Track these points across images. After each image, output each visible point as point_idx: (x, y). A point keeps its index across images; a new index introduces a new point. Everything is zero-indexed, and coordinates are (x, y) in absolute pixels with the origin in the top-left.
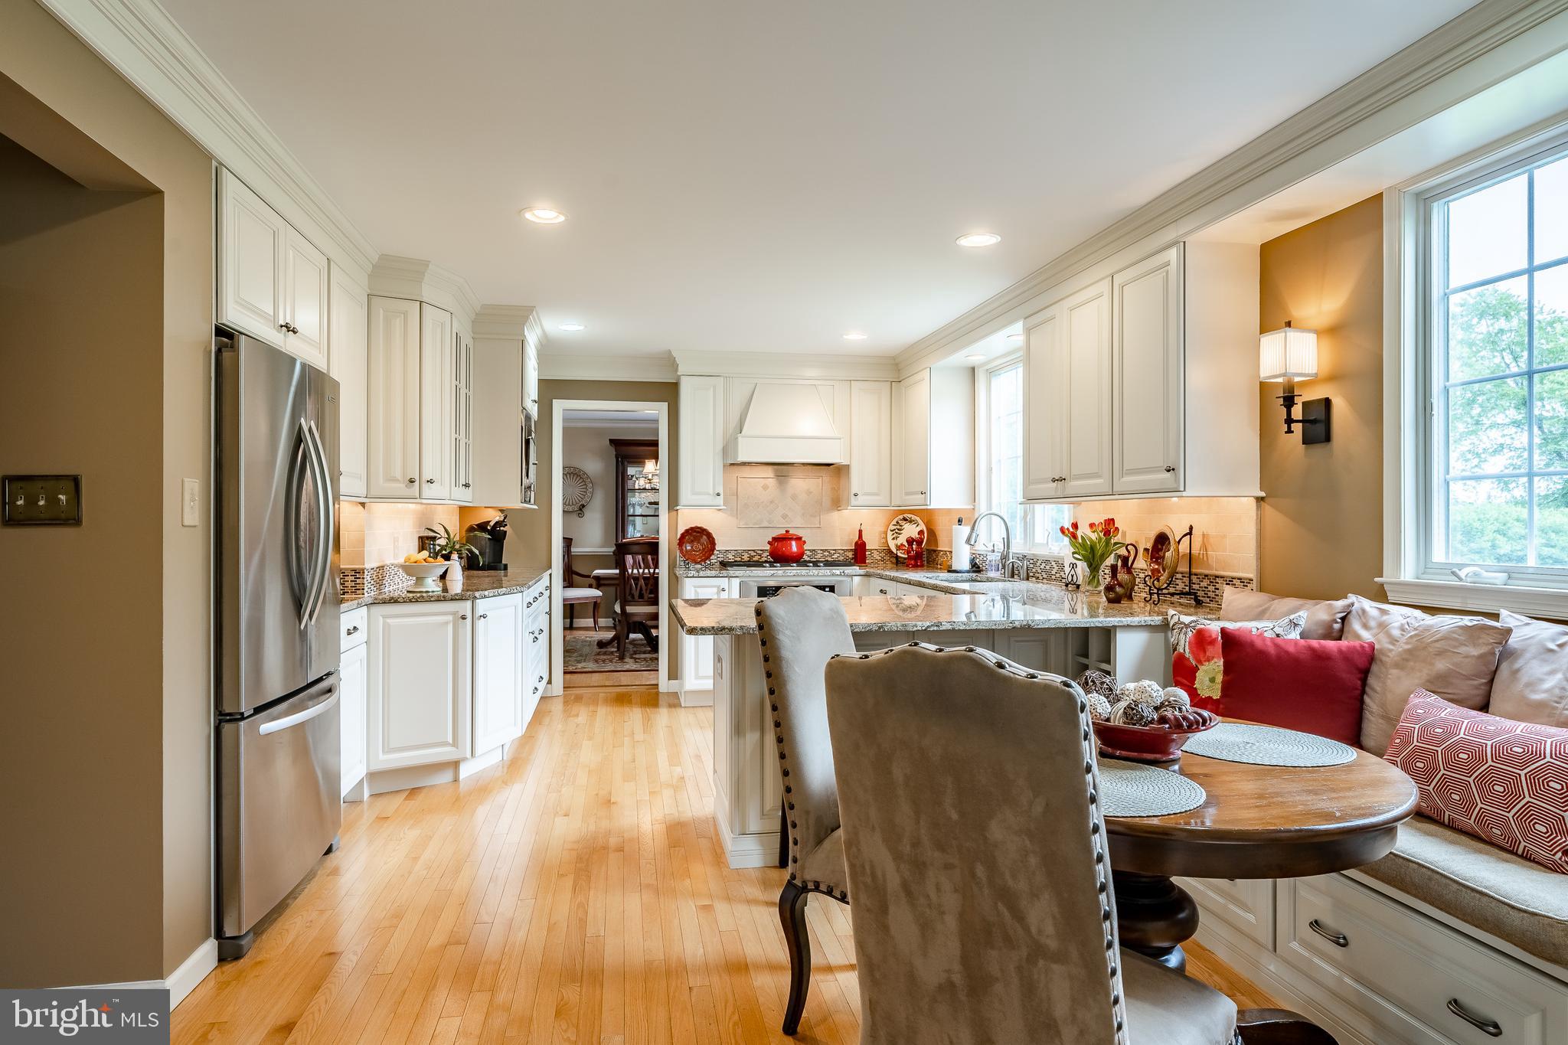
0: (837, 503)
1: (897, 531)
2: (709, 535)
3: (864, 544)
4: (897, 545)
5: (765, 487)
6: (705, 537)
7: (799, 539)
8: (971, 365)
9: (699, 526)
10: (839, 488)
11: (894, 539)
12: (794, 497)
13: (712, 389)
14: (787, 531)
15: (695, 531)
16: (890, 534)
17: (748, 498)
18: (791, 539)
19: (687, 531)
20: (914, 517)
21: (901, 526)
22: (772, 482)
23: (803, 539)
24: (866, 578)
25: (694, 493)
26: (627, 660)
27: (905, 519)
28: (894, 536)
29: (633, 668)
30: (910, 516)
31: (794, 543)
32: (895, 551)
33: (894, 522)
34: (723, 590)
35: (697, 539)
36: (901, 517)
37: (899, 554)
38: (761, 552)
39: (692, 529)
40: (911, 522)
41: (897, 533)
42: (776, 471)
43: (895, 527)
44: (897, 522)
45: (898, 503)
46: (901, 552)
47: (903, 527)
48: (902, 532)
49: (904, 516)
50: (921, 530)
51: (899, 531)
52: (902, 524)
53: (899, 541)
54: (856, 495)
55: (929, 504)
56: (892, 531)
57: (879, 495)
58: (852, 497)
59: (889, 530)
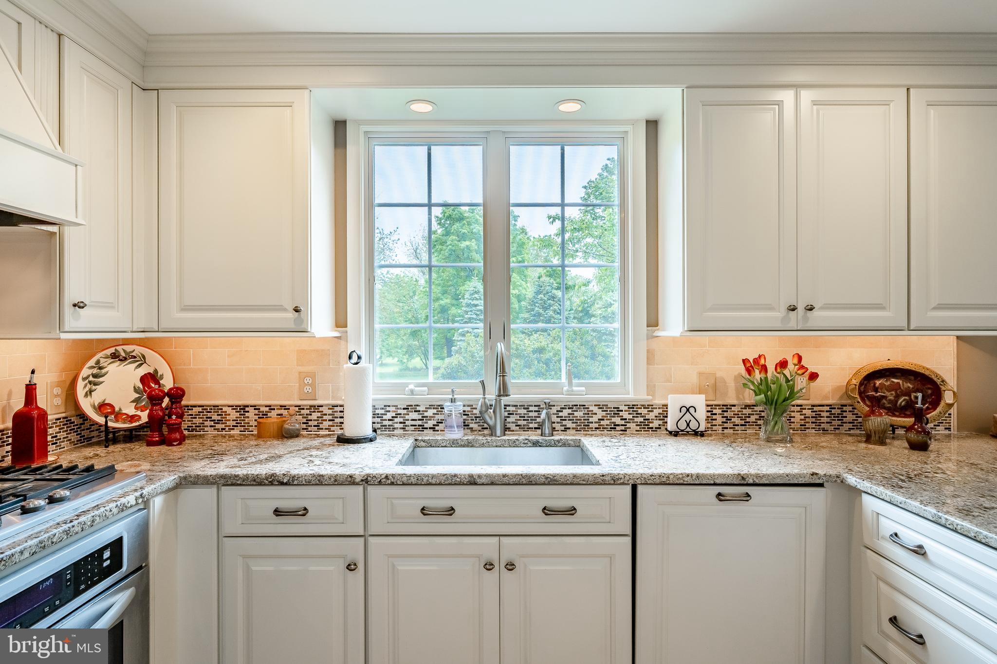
1: (91, 378)
3: (44, 415)
4: (94, 407)
11: (86, 395)
16: (80, 384)
20: (138, 350)
21: (101, 368)
27: (115, 356)
28: (87, 389)
30: (129, 348)
32: (101, 420)
33: (92, 362)
36: (111, 351)
37: (109, 424)
40: (125, 360)
41: (90, 382)
43: (90, 372)
44: (98, 362)
45: (143, 325)
46: (111, 420)
47: (104, 371)
48: (101, 379)
49: (119, 348)
50: (149, 373)
51: (96, 379)
52: (105, 365)
53: (98, 397)
54: (79, 306)
55: (309, 330)
56: (84, 379)
57: (113, 307)
58: (68, 310)
59: (80, 379)
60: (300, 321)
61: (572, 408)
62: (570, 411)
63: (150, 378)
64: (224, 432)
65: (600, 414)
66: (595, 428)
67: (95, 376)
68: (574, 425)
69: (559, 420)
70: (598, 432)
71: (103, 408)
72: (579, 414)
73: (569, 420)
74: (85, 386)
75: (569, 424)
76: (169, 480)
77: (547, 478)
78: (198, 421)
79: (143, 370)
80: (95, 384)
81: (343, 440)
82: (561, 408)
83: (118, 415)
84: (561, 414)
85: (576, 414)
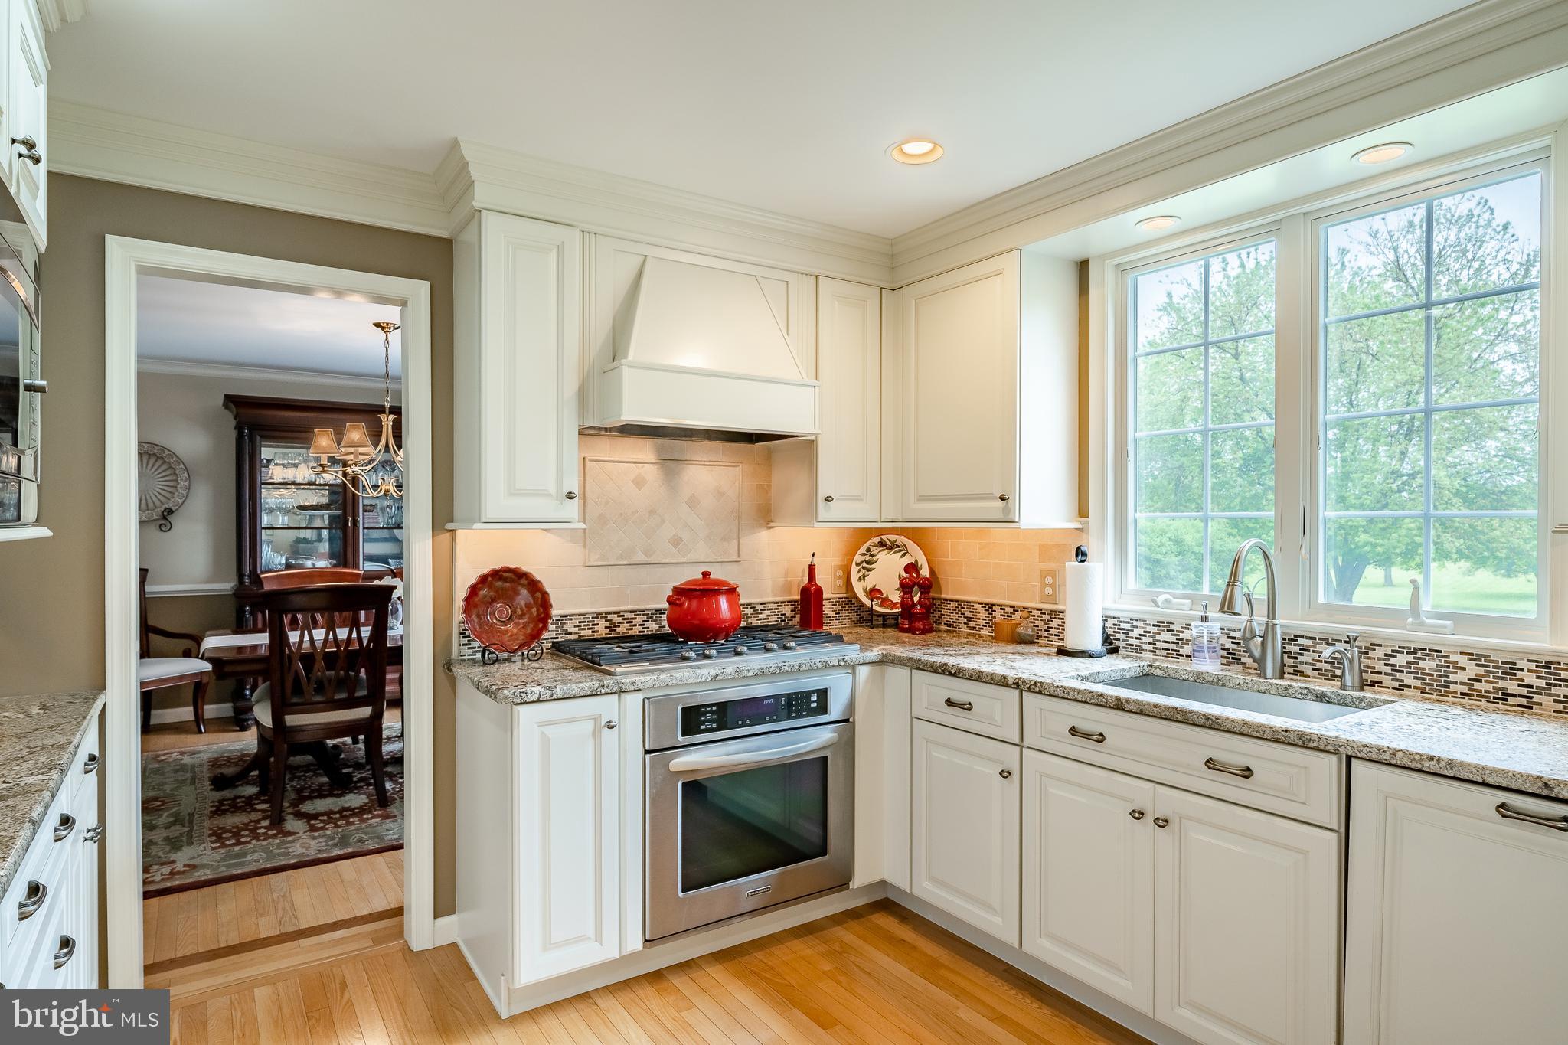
0: (765, 515)
1: (864, 565)
2: (534, 586)
3: (819, 591)
4: (865, 590)
5: (639, 482)
6: (524, 592)
7: (732, 591)
8: (1083, 256)
9: (512, 566)
10: (769, 486)
11: (860, 579)
12: (693, 502)
13: (554, 255)
14: (706, 575)
15: (501, 578)
16: (854, 569)
17: (607, 503)
18: (717, 593)
19: (483, 579)
20: (901, 539)
21: (872, 556)
22: (651, 472)
23: (737, 590)
24: (878, 668)
25: (514, 492)
26: (292, 824)
27: (882, 544)
28: (861, 574)
29: (312, 854)
30: (893, 537)
31: (723, 602)
32: (868, 602)
33: (863, 550)
34: (610, 725)
35: (507, 597)
36: (877, 540)
37: (875, 607)
38: (632, 615)
39: (496, 574)
40: (891, 548)
41: (863, 568)
42: (659, 450)
43: (863, 558)
44: (868, 550)
45: (891, 516)
46: (876, 604)
47: (875, 558)
48: (873, 566)
49: (884, 537)
50: (912, 563)
51: (868, 565)
52: (875, 552)
53: (869, 583)
54: (828, 500)
55: (1017, 520)
56: (858, 565)
57: (862, 500)
58: (821, 503)
59: (854, 563)
60: (1007, 510)
61: (1415, 653)
62: (1411, 658)
63: (912, 568)
64: (975, 632)
65: (1472, 670)
66: (1462, 694)
67: (867, 562)
68: (1418, 683)
69: (1389, 669)
70: (1466, 700)
71: (873, 593)
72: (1429, 665)
73: (1408, 672)
74: (859, 571)
75: (1409, 680)
76: (874, 654)
77: (1208, 719)
78: (954, 616)
79: (907, 560)
80: (869, 570)
81: (1063, 652)
82: (1393, 651)
83: (885, 601)
84: (1392, 660)
85: (1422, 664)
